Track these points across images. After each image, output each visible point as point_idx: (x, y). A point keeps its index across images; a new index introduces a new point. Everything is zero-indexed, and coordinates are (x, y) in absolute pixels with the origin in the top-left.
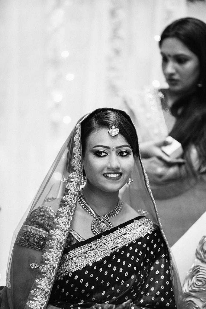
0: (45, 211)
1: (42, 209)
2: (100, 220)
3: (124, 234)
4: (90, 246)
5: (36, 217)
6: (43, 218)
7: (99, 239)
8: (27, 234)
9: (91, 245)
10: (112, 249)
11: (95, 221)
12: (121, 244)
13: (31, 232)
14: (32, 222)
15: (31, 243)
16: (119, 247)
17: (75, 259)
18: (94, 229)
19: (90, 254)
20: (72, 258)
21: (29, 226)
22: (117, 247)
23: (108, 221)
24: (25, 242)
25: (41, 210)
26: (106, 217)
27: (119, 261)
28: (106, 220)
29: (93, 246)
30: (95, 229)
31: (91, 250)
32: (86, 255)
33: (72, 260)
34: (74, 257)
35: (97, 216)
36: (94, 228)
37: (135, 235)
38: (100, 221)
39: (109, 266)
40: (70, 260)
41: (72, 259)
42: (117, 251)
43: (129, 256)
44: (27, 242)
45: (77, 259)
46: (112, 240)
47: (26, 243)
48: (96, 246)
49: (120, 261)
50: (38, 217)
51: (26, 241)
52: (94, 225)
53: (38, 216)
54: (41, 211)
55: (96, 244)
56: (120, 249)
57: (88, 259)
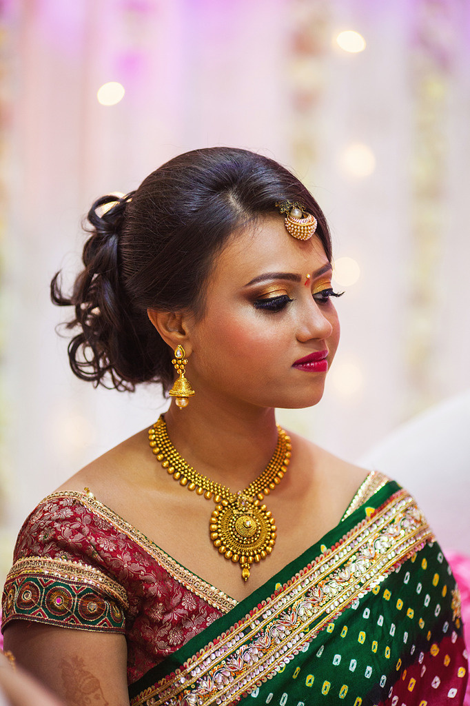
0: (76, 504)
1: (62, 499)
2: (236, 508)
3: (342, 567)
4: (243, 628)
5: (51, 525)
6: (76, 526)
7: (268, 599)
8: (37, 583)
9: (246, 625)
10: (311, 626)
11: (220, 512)
12: (337, 604)
13: (50, 577)
14: (43, 545)
15: (59, 610)
16: (332, 615)
17: (204, 684)
18: (219, 538)
19: (248, 658)
20: (195, 683)
21: (38, 558)
22: (325, 614)
23: (259, 507)
24: (36, 607)
25: (61, 503)
26: (251, 496)
27: (337, 659)
28: (252, 504)
29: (253, 626)
30: (222, 539)
31: (248, 643)
32: (236, 662)
33: (195, 689)
34: (202, 678)
35: (224, 496)
36: (220, 535)
37: (374, 562)
38: (235, 512)
39: (307, 681)
40: (189, 688)
41: (197, 685)
42: (329, 630)
43: (364, 638)
44: (44, 608)
45: (212, 683)
46: (307, 594)
47: (40, 611)
48: (262, 624)
49: (339, 661)
50: (57, 525)
51: (39, 604)
52: (219, 526)
53: (57, 521)
54: (61, 507)
55: (261, 619)
56: (335, 622)
57: (245, 673)
